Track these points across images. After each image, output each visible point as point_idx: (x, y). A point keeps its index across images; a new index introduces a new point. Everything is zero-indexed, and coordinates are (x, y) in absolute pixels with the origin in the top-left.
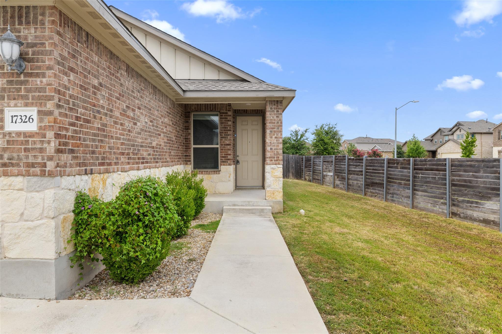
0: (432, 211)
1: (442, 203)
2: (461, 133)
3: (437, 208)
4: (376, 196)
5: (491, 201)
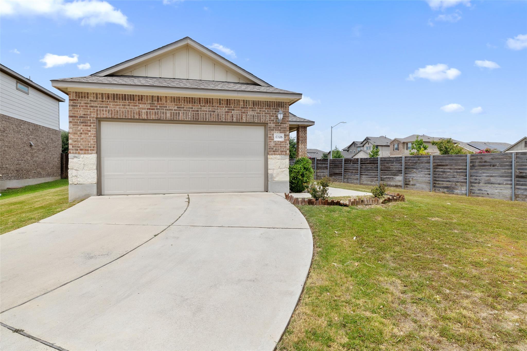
0: (371, 185)
1: (376, 180)
2: (369, 145)
3: (373, 183)
5: (399, 176)
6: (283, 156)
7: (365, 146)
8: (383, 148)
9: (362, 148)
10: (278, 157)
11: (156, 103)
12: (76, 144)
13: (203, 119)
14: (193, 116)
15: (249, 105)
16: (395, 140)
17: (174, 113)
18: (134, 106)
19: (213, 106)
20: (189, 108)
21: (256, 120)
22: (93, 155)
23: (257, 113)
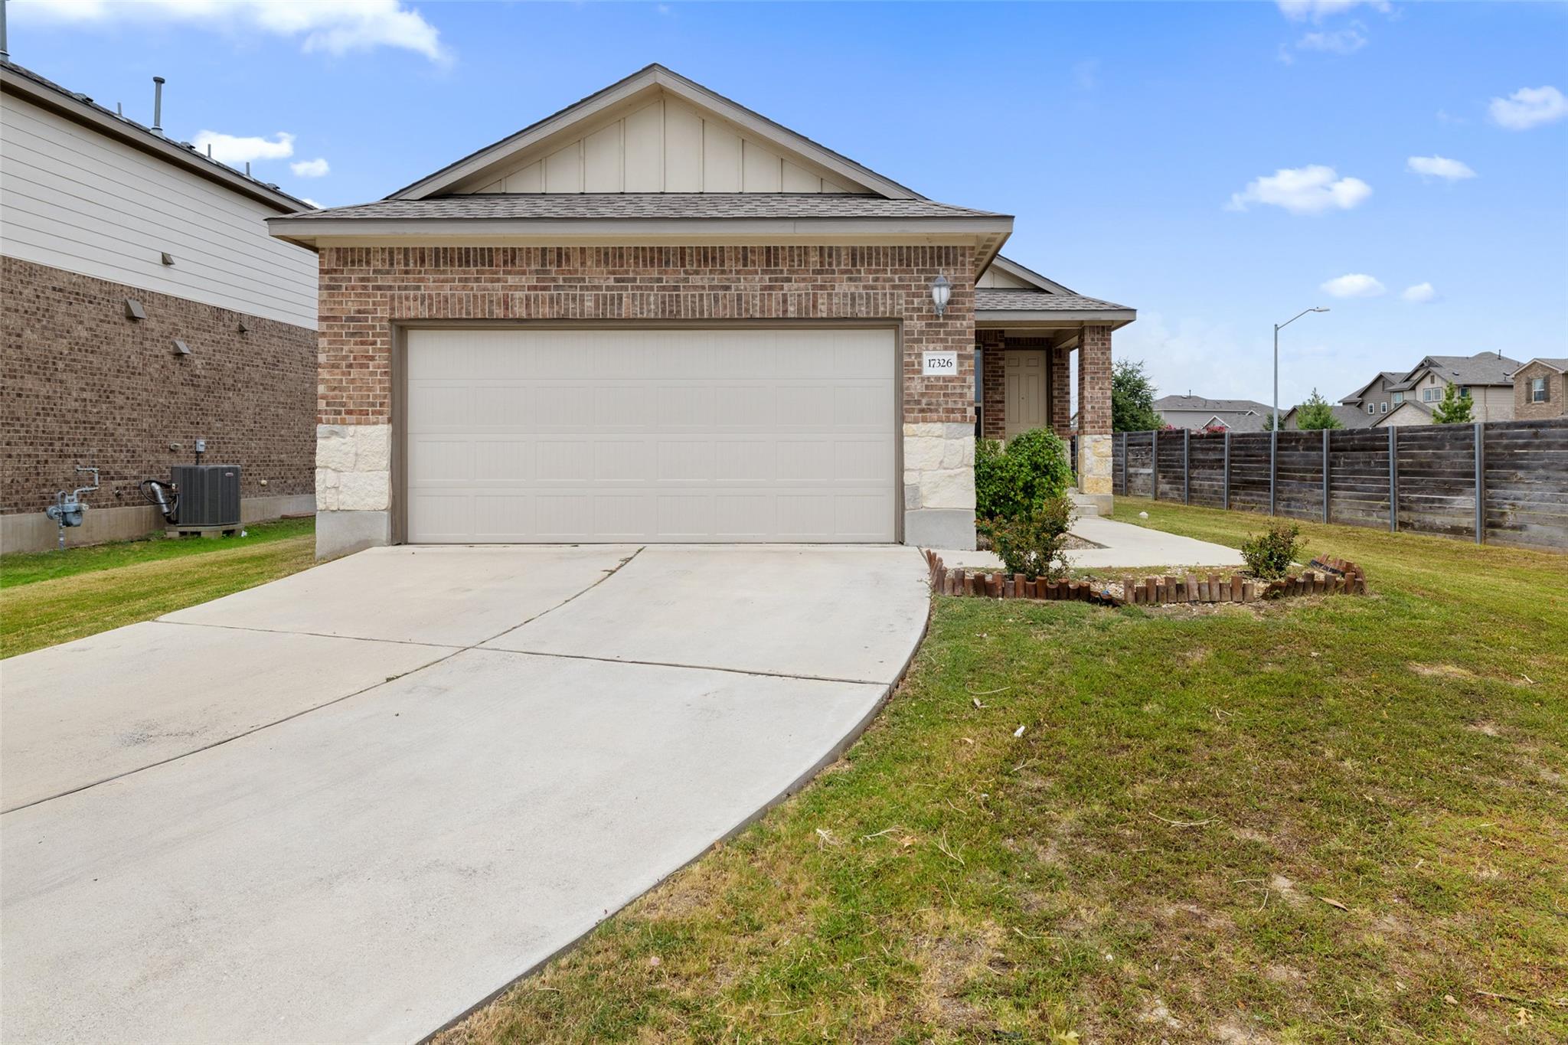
0: (1365, 524)
1: (1382, 507)
2: (1435, 385)
3: (1374, 518)
4: (1252, 508)
5: (1463, 495)
6: (954, 425)
7: (1420, 389)
8: (1492, 394)
9: (1408, 396)
10: (938, 428)
11: (554, 268)
12: (336, 397)
13: (694, 311)
14: (664, 303)
15: (839, 264)
16: (1534, 364)
17: (605, 296)
18: (492, 281)
19: (723, 272)
20: (651, 280)
21: (862, 311)
22: (380, 426)
23: (865, 287)
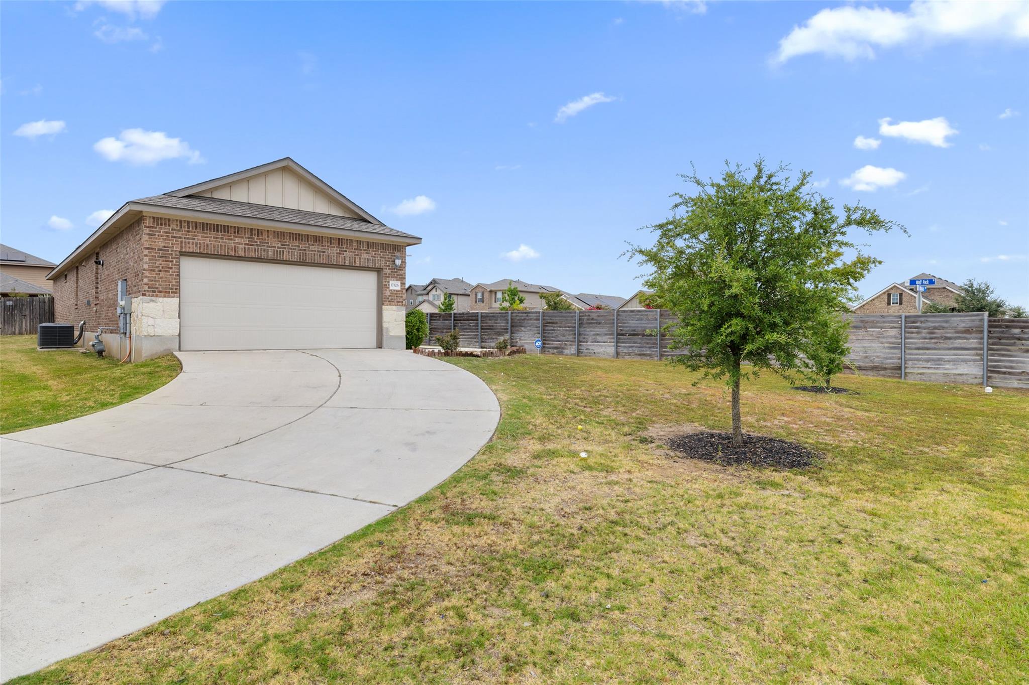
2: (437, 293)
6: (399, 307)
7: (430, 294)
8: (459, 297)
9: (425, 298)
10: (394, 307)
11: (256, 237)
12: (153, 284)
13: (311, 260)
14: (300, 255)
15: (363, 247)
16: (478, 286)
17: (277, 251)
18: (229, 239)
19: (322, 246)
20: (295, 246)
21: (371, 265)
22: (175, 299)
23: (372, 256)
